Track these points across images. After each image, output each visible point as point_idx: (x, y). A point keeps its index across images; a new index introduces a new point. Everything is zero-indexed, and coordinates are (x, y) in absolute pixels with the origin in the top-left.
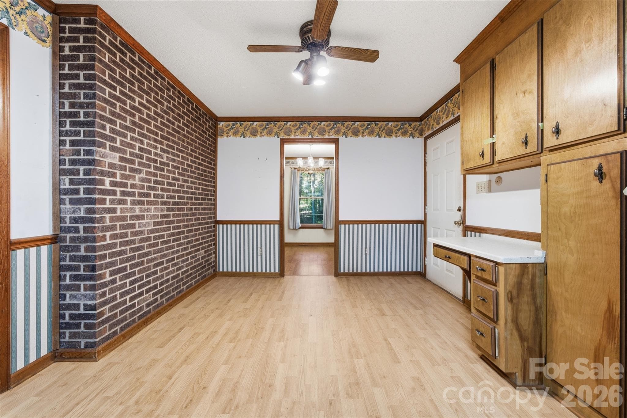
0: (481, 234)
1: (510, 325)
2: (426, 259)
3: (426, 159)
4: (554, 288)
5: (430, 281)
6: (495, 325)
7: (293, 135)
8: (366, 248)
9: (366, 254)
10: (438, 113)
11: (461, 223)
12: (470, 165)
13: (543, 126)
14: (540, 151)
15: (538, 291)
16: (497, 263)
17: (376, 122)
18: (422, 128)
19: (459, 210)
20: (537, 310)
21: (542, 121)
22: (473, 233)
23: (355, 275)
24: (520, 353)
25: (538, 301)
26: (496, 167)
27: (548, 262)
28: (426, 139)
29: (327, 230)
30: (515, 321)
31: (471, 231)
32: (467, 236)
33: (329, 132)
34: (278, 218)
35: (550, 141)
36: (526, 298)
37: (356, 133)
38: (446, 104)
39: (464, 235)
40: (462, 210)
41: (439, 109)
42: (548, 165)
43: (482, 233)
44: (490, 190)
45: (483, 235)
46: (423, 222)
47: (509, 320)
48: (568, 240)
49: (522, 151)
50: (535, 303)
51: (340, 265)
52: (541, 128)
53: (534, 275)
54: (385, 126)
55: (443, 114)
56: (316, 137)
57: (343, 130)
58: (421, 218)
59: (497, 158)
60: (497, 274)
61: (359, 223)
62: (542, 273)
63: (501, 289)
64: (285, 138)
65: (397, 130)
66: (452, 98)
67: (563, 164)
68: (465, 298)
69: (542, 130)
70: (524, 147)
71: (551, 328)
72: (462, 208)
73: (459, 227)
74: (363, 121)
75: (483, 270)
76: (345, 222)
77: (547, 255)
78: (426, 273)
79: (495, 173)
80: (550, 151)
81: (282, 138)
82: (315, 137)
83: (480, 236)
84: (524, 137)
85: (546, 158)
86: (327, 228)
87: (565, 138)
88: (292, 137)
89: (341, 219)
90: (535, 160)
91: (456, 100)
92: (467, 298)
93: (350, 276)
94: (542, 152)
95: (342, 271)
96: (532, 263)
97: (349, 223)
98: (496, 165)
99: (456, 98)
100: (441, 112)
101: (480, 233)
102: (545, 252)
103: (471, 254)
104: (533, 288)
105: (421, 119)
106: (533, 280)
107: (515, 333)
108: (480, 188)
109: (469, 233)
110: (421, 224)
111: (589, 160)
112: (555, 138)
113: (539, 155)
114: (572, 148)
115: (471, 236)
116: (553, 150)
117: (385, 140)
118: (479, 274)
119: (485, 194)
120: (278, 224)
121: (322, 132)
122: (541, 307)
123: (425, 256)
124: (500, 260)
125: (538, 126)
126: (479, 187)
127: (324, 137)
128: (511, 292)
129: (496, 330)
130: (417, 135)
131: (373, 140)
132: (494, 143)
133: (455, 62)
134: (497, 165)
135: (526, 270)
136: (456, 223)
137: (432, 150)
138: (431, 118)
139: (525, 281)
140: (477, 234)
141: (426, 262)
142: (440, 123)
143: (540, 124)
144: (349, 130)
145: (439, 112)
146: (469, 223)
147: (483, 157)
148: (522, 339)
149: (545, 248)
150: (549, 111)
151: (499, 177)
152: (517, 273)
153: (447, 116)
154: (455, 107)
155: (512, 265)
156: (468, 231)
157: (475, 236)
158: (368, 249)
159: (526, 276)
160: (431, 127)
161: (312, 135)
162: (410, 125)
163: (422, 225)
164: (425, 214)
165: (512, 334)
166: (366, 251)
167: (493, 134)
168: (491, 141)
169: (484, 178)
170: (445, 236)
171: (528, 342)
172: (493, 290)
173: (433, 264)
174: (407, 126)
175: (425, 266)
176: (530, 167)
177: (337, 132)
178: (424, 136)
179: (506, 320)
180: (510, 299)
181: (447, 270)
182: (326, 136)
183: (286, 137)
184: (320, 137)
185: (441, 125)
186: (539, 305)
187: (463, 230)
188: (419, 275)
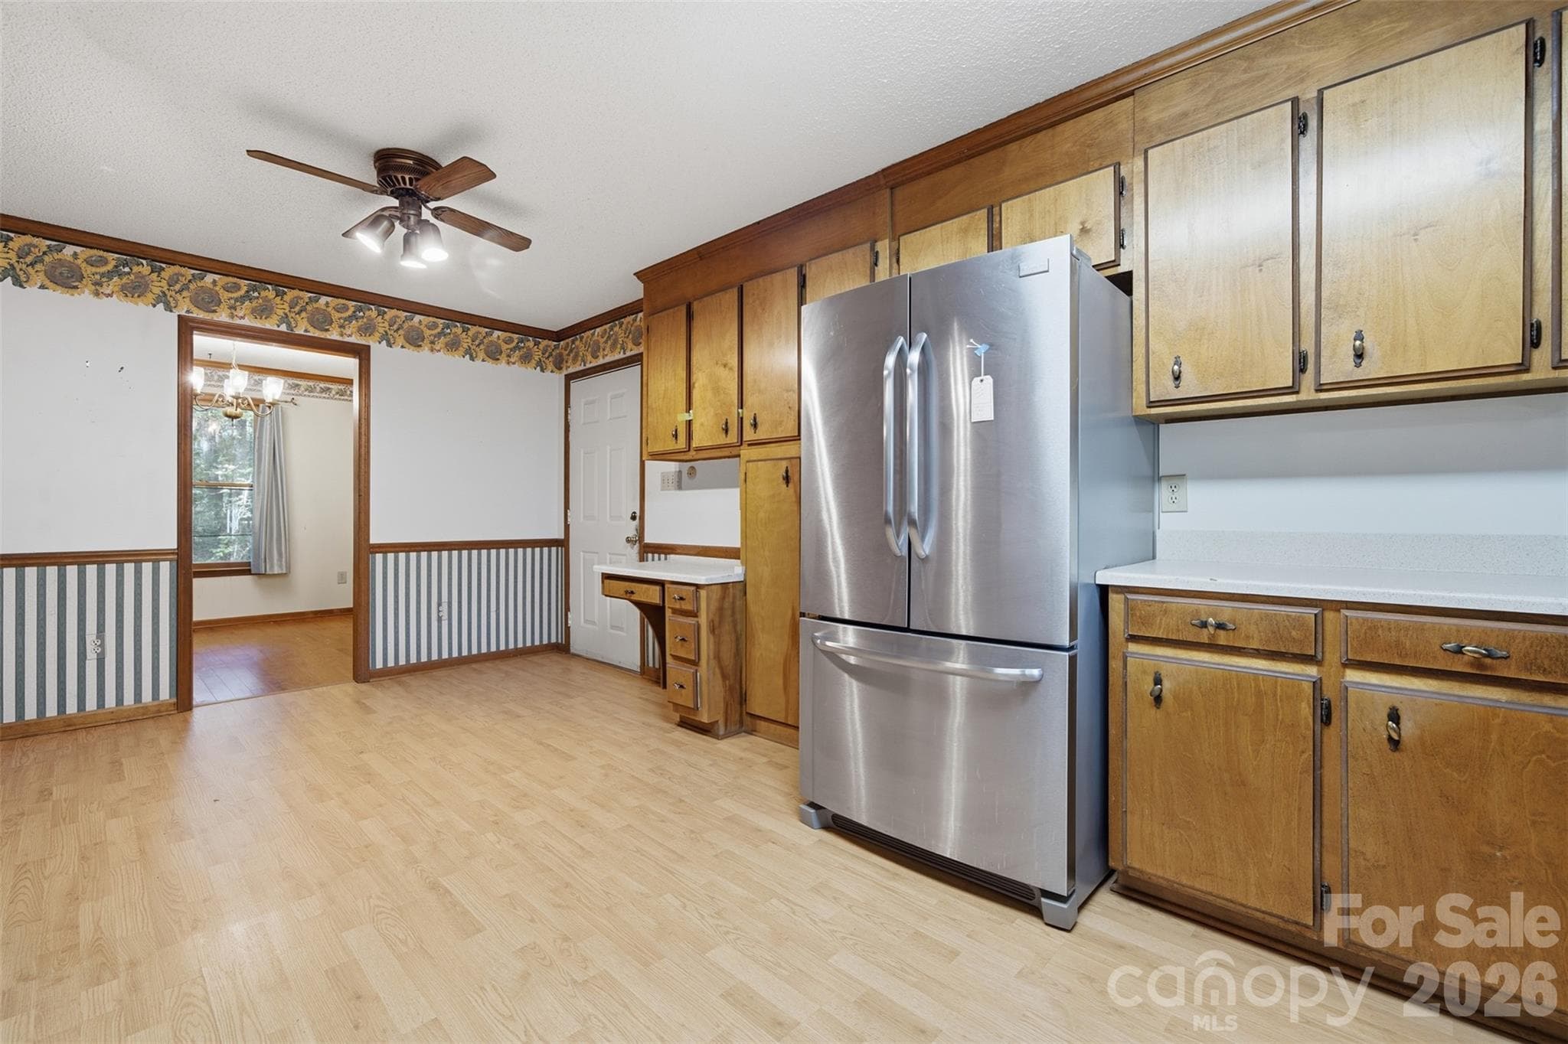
0: (668, 556)
1: (713, 663)
2: (570, 616)
3: (569, 417)
4: (753, 608)
5: (579, 656)
6: (696, 668)
7: (224, 315)
8: (439, 604)
9: (440, 619)
10: (595, 338)
11: (636, 541)
12: (658, 448)
13: (742, 413)
14: (739, 444)
15: (738, 616)
16: (698, 586)
17: (464, 323)
18: (561, 355)
19: (633, 518)
20: (737, 639)
21: (742, 408)
22: (656, 556)
23: (415, 671)
24: (722, 694)
25: (739, 628)
26: (692, 454)
27: (748, 581)
28: (569, 378)
29: (264, 580)
30: (718, 657)
31: (653, 553)
32: (647, 561)
33: (342, 326)
34: (172, 543)
35: (749, 435)
36: (727, 627)
37: (415, 340)
38: (611, 326)
39: (642, 559)
40: (638, 518)
41: (598, 330)
42: (748, 462)
43: (669, 554)
44: (680, 487)
45: (672, 557)
46: (562, 544)
47: (712, 657)
48: (764, 551)
49: (722, 440)
50: (736, 631)
51: (374, 653)
52: (741, 416)
53: (734, 597)
54: (484, 338)
55: (606, 342)
56: (302, 332)
57: (382, 326)
58: (559, 534)
59: (694, 444)
60: (697, 599)
61: (420, 548)
62: (742, 594)
63: (703, 619)
64: (195, 315)
65: (511, 350)
66: (623, 320)
67: (759, 463)
68: (644, 665)
69: (742, 418)
70: (724, 436)
71: (750, 654)
72: (638, 514)
73: (632, 548)
74: (433, 317)
75: (681, 599)
76: (384, 548)
77: (746, 571)
78: (569, 644)
79: (687, 461)
80: (749, 445)
81: (183, 313)
82: (300, 331)
83: (666, 559)
84: (724, 422)
85: (746, 452)
86: (268, 572)
87: (762, 434)
88: (223, 317)
89: (374, 539)
90: (735, 451)
91: (629, 326)
92: (648, 665)
93: (401, 673)
94: (741, 444)
95: (379, 665)
96: (733, 582)
97: (397, 549)
98: (692, 453)
99: (629, 322)
100: (602, 337)
101: (666, 554)
102: (744, 567)
103: (664, 581)
104: (733, 613)
105: (559, 336)
106: (733, 603)
107: (717, 671)
108: (666, 481)
109: (650, 555)
110: (557, 546)
111: (780, 461)
112: (753, 431)
113: (738, 448)
114: (767, 446)
115: (653, 560)
116: (751, 444)
117: (483, 368)
118: (677, 606)
119: (673, 492)
120: (171, 560)
121: (322, 321)
122: (741, 635)
123: (567, 609)
124: (701, 580)
125: (738, 413)
126: (664, 479)
127: (329, 337)
128: (713, 621)
129: (698, 674)
130: (551, 366)
131: (457, 362)
132: (690, 421)
133: (635, 277)
134: (694, 453)
135: (727, 592)
136: (628, 540)
137: (582, 404)
138: (581, 340)
139: (727, 605)
140: (663, 556)
141: (570, 622)
142: (598, 356)
143: (740, 410)
144: (396, 331)
145: (598, 336)
146: (649, 539)
147: (676, 438)
148: (724, 677)
149: (745, 564)
150: (749, 400)
151: (693, 468)
152: (718, 597)
153: (613, 347)
154: (628, 337)
155: (713, 586)
156: (647, 553)
157: (659, 559)
158: (445, 607)
159: (727, 600)
160: (580, 358)
161: (289, 325)
162: (537, 344)
163: (560, 548)
164: (567, 527)
165: (714, 674)
166: (439, 611)
167: (690, 409)
168: (687, 417)
169: (671, 467)
170: (608, 561)
171: (729, 679)
172: (693, 622)
173: (586, 621)
174: (531, 344)
175: (568, 629)
176: (729, 457)
177: (368, 329)
178: (565, 372)
179: (708, 656)
180: (712, 630)
181: (612, 627)
182: (334, 335)
183: (199, 314)
184: (315, 333)
185: (601, 361)
186: (739, 632)
187: (640, 553)
188: (555, 651)
